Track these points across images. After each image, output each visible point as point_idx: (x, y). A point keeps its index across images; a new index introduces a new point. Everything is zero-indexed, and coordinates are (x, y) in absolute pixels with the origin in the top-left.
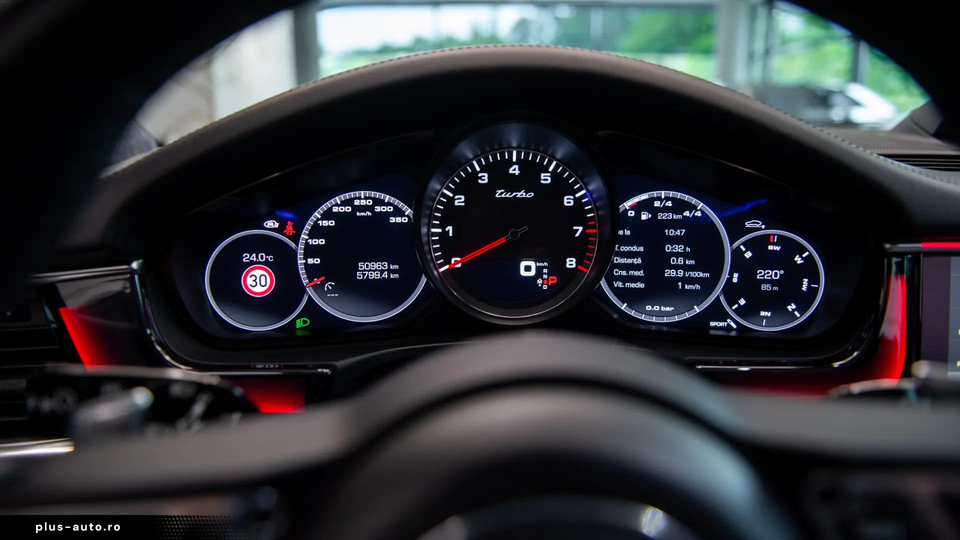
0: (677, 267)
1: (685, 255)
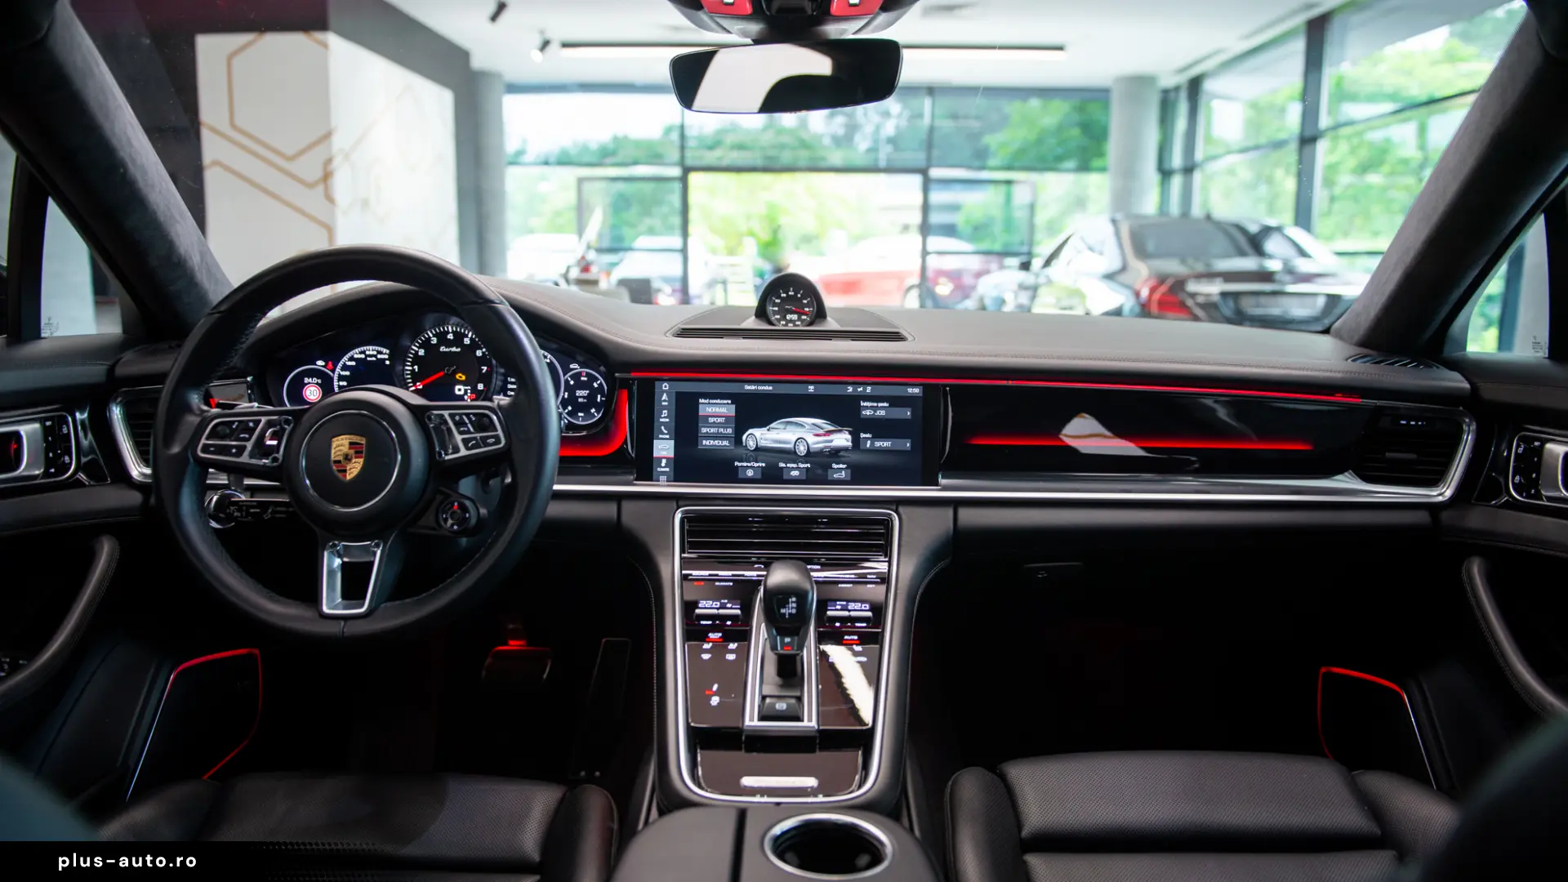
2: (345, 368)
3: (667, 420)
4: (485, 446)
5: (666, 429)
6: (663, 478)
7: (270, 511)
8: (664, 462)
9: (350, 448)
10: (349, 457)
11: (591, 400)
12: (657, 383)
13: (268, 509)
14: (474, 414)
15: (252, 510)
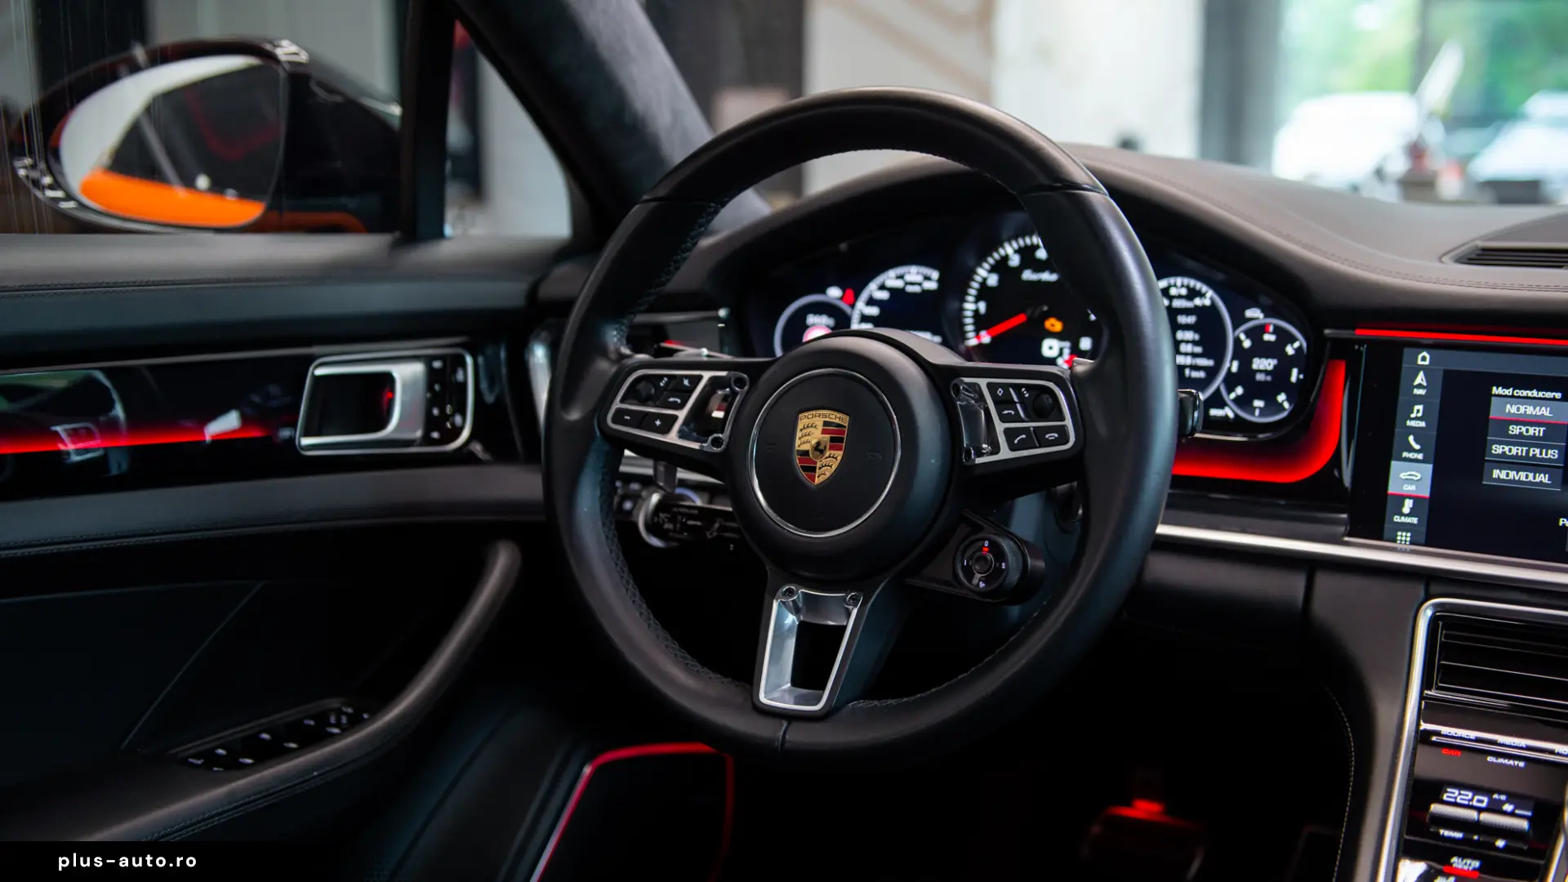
0: (1186, 354)
1: (1195, 343)
2: (871, 302)
3: (1422, 424)
4: (1041, 446)
5: (1416, 440)
6: (1404, 537)
7: (717, 525)
8: (1408, 505)
9: (824, 432)
10: (821, 447)
11: (1279, 377)
12: (1407, 351)
13: (715, 522)
14: (1028, 387)
15: (690, 523)
